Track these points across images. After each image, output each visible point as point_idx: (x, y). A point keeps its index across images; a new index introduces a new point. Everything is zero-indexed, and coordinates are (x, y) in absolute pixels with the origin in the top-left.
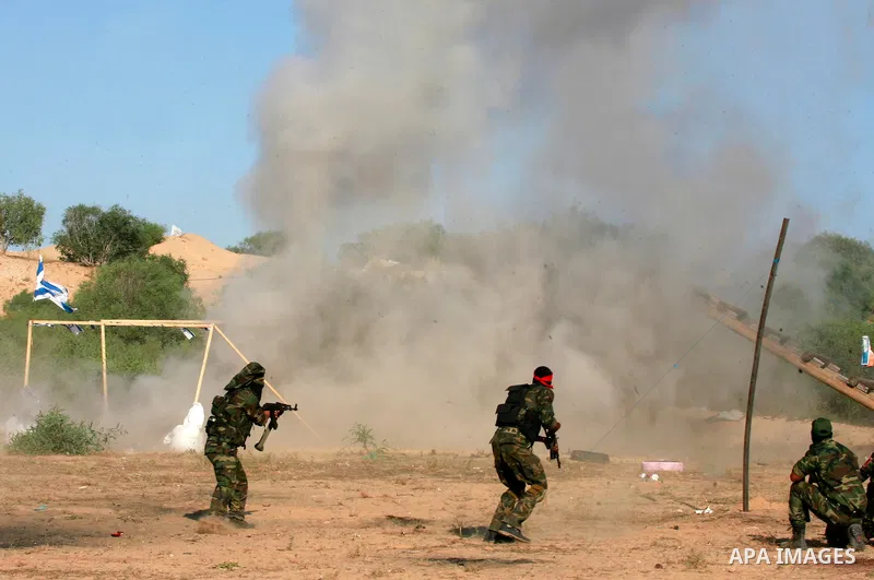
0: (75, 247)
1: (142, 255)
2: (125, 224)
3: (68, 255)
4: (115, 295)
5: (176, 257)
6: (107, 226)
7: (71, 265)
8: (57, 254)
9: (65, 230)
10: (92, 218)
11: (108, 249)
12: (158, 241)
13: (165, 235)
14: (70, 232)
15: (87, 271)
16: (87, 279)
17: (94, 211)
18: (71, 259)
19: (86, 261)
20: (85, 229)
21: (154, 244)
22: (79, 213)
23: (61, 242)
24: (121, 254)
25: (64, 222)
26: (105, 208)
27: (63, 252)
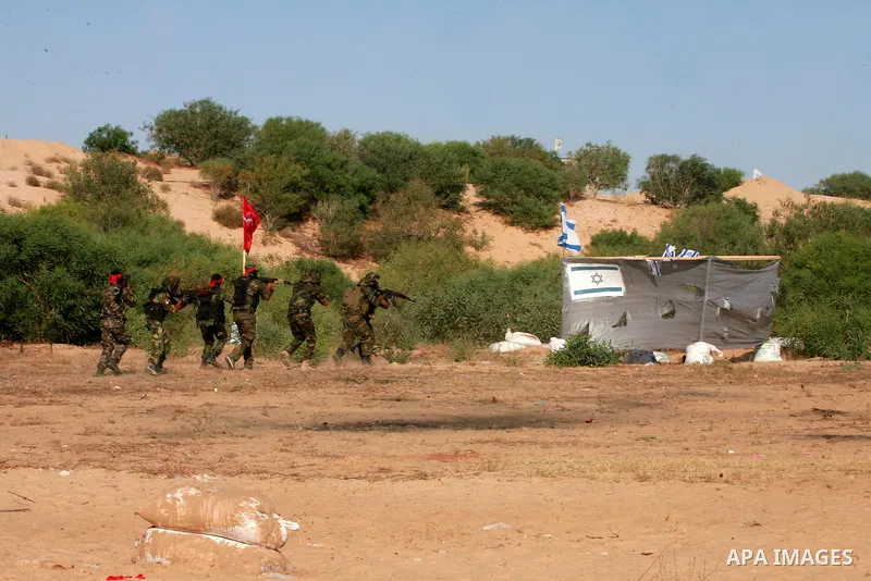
0: (657, 192)
1: (718, 198)
2: (702, 170)
3: (652, 199)
4: (691, 233)
5: (749, 201)
6: (686, 172)
7: (654, 207)
8: (642, 198)
9: (648, 176)
10: (672, 165)
11: (687, 192)
12: (737, 184)
13: (743, 179)
14: (653, 178)
15: (668, 212)
16: (667, 220)
17: (674, 159)
18: (654, 203)
19: (667, 203)
20: (665, 175)
21: (731, 187)
22: (661, 162)
23: (645, 187)
24: (699, 197)
25: (648, 168)
26: (685, 156)
27: (647, 196)
